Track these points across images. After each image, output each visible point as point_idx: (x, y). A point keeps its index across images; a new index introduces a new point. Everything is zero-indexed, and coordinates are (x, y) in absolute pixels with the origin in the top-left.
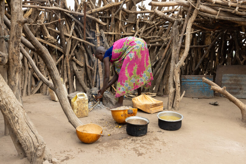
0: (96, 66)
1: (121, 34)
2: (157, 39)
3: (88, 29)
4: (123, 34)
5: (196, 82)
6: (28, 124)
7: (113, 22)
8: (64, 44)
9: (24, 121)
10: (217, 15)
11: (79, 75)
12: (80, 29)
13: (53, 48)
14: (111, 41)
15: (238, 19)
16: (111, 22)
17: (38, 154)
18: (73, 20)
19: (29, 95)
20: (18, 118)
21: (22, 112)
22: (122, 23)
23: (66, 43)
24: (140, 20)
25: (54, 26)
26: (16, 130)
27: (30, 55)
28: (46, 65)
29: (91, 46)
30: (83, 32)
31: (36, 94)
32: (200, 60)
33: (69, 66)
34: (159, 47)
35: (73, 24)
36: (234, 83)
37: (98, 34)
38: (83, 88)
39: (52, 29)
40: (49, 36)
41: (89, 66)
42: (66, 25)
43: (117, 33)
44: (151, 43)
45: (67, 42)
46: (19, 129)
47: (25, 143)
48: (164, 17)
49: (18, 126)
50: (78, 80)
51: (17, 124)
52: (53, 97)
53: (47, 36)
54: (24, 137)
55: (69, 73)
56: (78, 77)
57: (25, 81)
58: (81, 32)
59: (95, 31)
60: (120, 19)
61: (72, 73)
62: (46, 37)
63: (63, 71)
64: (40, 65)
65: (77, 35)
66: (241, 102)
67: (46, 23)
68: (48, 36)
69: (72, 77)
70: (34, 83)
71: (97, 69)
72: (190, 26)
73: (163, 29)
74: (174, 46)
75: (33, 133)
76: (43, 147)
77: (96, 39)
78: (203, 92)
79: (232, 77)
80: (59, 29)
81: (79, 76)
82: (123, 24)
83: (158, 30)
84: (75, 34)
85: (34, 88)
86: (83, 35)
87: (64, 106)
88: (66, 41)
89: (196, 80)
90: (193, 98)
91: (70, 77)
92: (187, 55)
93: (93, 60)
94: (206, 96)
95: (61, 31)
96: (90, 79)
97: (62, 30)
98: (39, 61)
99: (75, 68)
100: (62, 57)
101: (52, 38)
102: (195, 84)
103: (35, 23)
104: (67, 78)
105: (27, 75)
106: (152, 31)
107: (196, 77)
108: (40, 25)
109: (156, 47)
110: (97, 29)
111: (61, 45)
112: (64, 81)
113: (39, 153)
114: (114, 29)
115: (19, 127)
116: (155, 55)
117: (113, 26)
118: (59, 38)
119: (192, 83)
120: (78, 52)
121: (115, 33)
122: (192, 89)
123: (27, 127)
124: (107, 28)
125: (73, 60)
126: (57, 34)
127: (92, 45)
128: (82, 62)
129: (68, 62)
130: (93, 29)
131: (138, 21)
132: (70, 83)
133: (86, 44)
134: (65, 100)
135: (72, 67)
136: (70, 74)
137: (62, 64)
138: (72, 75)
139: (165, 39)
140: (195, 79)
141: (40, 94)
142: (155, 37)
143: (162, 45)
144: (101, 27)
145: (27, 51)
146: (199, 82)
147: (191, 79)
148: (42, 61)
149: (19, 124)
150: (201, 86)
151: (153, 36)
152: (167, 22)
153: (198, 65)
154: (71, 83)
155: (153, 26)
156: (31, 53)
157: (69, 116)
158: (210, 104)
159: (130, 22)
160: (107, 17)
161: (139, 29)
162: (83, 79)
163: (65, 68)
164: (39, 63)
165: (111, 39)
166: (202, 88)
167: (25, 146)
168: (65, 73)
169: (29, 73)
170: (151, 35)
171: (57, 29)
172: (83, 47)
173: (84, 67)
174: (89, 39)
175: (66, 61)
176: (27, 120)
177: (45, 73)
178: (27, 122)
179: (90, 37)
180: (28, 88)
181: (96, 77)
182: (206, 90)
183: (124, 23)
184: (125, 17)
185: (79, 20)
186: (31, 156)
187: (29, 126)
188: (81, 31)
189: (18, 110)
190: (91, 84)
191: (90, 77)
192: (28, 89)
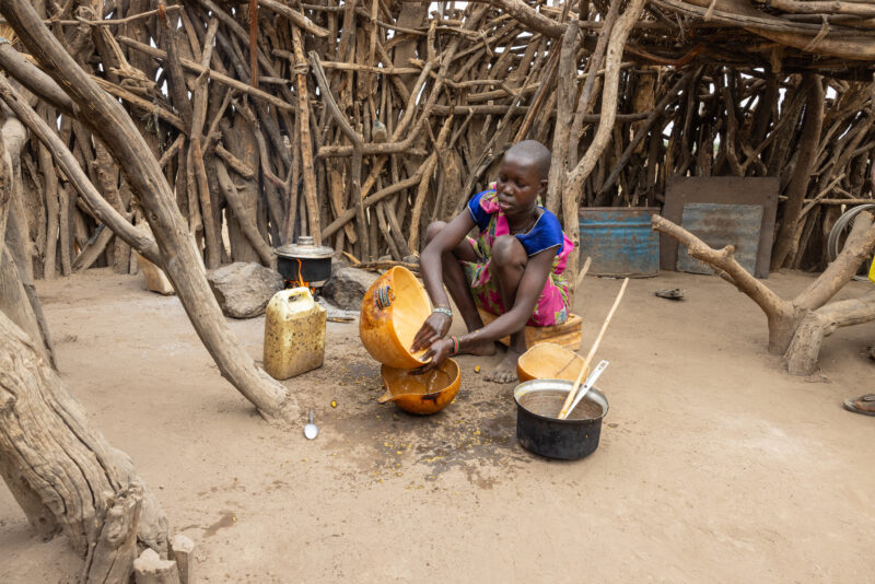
0: (296, 175)
1: (375, 69)
2: (491, 90)
3: (265, 48)
4: (383, 71)
5: (612, 227)
6: (63, 412)
7: (349, 28)
8: (182, 100)
9: (43, 403)
10: (711, 7)
11: (240, 205)
12: (237, 47)
13: (143, 110)
14: (343, 94)
15: (774, 22)
16: (344, 25)
17: (110, 535)
18: (210, 13)
19: (66, 272)
20: (13, 393)
21: (31, 365)
22: (379, 33)
23: (190, 94)
24: (439, 24)
25: (144, 35)
26: (8, 443)
27: (58, 133)
28: (123, 170)
29: (277, 107)
30: (248, 59)
31: (92, 270)
32: (619, 158)
33: (205, 176)
34: (497, 116)
35: (213, 29)
36: (716, 232)
37: (302, 67)
38: (255, 249)
39: (135, 42)
40: (126, 67)
41: (273, 176)
42: (186, 32)
43: (365, 67)
44: (471, 103)
45: (193, 93)
46: (21, 438)
47: (52, 490)
48: (524, 15)
49: (13, 426)
50: (236, 224)
51: (12, 416)
52: (153, 281)
53: (118, 68)
54: (46, 467)
55: (206, 199)
56: (237, 213)
57: (47, 225)
58: (242, 58)
59: (291, 57)
60: (374, 18)
61: (216, 199)
62: (116, 71)
63: (182, 192)
64: (102, 171)
65: (227, 69)
66: (772, 293)
67: (112, 18)
68: (121, 66)
69: (217, 213)
70: (81, 234)
71: (301, 186)
72: (620, 45)
73: (510, 59)
74: (562, 110)
75: (84, 447)
76: (132, 504)
77: (294, 84)
78: (632, 258)
79: (712, 213)
80: (163, 45)
81: (239, 208)
82: (383, 34)
83: (495, 60)
84: (219, 65)
85: (84, 249)
86: (248, 70)
87: (203, 322)
88: (188, 88)
89: (613, 223)
90: (600, 277)
91: (208, 212)
92: (606, 140)
93: (285, 155)
94: (638, 270)
95: (169, 52)
96: (277, 218)
97: (174, 48)
98: (95, 157)
99: (226, 181)
100: (179, 142)
101: (140, 74)
102: (609, 235)
103: (70, 15)
104: (198, 215)
105: (53, 206)
106: (474, 65)
107: (610, 214)
108: (91, 26)
109: (489, 118)
110: (298, 48)
111: (172, 101)
112: (189, 225)
113: (116, 530)
114: (353, 50)
115: (21, 427)
116: (484, 142)
117: (350, 42)
118: (164, 76)
119: (598, 231)
120: (232, 126)
121: (357, 67)
122: (600, 249)
123: (55, 425)
124: (331, 48)
125: (217, 156)
126: (156, 64)
127: (281, 103)
128: (250, 164)
129: (201, 163)
130: (281, 49)
131: (433, 27)
132: (211, 231)
133: (259, 101)
134: (203, 301)
135: (213, 178)
136: (209, 202)
137: (180, 168)
138: (216, 205)
139: (517, 92)
140: (610, 219)
141: (108, 271)
142: (485, 85)
143: (507, 110)
144: (310, 43)
145: (47, 118)
146: (621, 227)
147: (597, 219)
148: (106, 157)
149: (17, 417)
150: (624, 241)
151: (478, 81)
152: (525, 34)
153: (612, 175)
154: (213, 232)
155: (478, 46)
156: (65, 127)
157: (224, 356)
158: (657, 295)
159: (406, 30)
160: (331, 8)
161: (437, 54)
162: (255, 219)
163: (191, 181)
164: (96, 162)
165: (342, 85)
166: (630, 245)
167: (56, 502)
168: (193, 199)
169: (60, 201)
170: (473, 76)
171: (153, 44)
172: (250, 112)
173: (257, 179)
174: (272, 84)
175: (193, 157)
176: (53, 395)
177: (120, 200)
178: (54, 404)
179: (275, 78)
180: (63, 250)
181: (298, 211)
182: (639, 251)
183: (387, 34)
184: (388, 12)
185: (232, 16)
186: (84, 534)
187: (65, 422)
188: (240, 53)
189: (9, 359)
190: (280, 234)
191: (276, 211)
192: (63, 254)
